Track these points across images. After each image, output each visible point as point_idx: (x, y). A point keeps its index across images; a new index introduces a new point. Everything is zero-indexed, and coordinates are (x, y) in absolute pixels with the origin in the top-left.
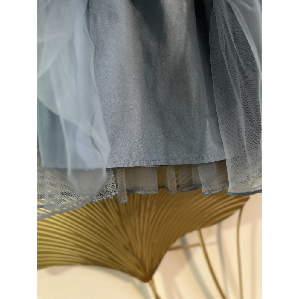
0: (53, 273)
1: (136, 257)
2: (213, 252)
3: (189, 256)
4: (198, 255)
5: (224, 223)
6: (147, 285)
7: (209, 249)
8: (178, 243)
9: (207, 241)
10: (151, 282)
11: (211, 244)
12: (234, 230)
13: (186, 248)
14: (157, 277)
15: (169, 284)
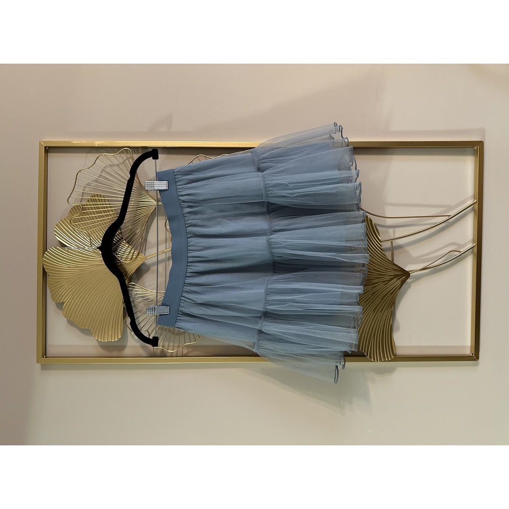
1: (393, 279)
4: (399, 242)
6: (412, 275)
9: (391, 238)
10: (410, 273)
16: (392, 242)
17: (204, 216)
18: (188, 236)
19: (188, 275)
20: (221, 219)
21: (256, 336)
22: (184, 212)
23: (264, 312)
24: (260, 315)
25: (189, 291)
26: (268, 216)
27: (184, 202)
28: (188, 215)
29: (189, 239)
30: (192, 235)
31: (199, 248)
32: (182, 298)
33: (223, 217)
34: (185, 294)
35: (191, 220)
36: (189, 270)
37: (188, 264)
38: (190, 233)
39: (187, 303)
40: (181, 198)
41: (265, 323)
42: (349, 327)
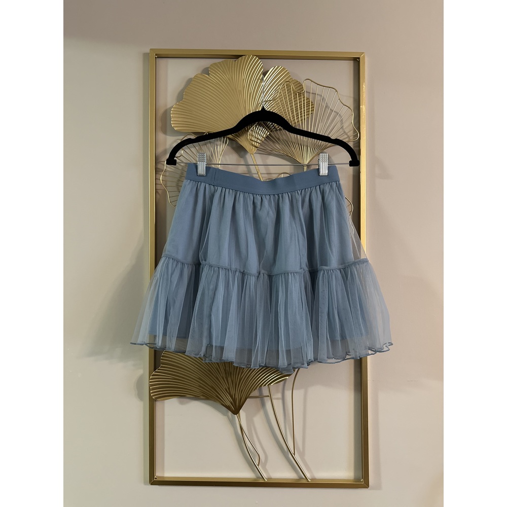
0: (181, 403)
3: (263, 404)
7: (274, 401)
11: (278, 399)
13: (261, 397)
16: (268, 396)
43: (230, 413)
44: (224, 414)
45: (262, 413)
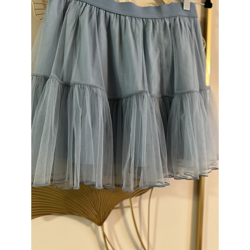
1: (97, 212)
2: (136, 211)
3: (123, 213)
4: (128, 212)
5: (143, 195)
6: (100, 228)
7: (134, 210)
8: (118, 206)
9: (134, 205)
10: (102, 226)
11: (136, 207)
12: (148, 200)
13: (122, 208)
14: (105, 224)
15: (111, 229)
16: (129, 207)
17: (162, 36)
18: (144, 20)
19: (108, 14)
20: (159, 52)
21: (42, 74)
22: (165, 19)
23: (69, 84)
24: (65, 80)
25: (92, 11)
26: (160, 96)
27: (175, 20)
28: (163, 22)
29: (141, 20)
30: (145, 23)
31: (134, 27)
32: (84, 4)
33: (161, 55)
34: (88, 6)
35: (159, 25)
36: (112, 15)
37: (118, 16)
38: (147, 21)
39: (79, 7)
40: (178, 18)
41: (57, 83)
42: (52, 175)
43: (93, 224)
44: (88, 225)
45: (121, 220)
